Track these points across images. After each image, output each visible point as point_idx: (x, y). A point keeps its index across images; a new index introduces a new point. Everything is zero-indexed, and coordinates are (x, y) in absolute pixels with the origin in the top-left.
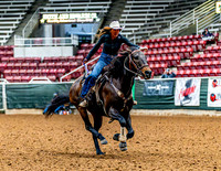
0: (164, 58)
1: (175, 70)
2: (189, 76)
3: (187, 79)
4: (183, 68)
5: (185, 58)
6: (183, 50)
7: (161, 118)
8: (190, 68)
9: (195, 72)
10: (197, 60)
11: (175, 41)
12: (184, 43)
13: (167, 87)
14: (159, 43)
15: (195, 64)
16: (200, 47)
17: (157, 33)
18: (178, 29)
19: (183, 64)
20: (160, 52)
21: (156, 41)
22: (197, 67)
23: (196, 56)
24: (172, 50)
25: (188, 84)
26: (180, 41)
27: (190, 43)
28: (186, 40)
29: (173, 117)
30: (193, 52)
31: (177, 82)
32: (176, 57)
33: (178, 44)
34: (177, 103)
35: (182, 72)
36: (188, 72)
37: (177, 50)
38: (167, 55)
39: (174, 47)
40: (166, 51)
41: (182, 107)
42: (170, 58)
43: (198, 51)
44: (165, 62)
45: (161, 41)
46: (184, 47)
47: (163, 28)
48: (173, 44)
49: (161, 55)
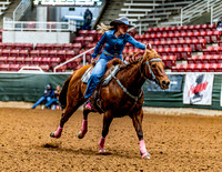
0: (173, 49)
1: (185, 64)
2: (200, 70)
3: (198, 74)
4: (195, 62)
5: (197, 51)
6: (195, 41)
7: (168, 117)
8: (202, 61)
9: (207, 66)
10: (210, 53)
11: (186, 31)
12: (196, 33)
13: (175, 83)
14: (168, 32)
15: (208, 57)
16: (214, 38)
17: (166, 20)
18: (190, 17)
19: (194, 57)
20: (169, 42)
21: (164, 30)
22: (210, 61)
23: (209, 48)
24: (182, 41)
25: (199, 80)
26: (192, 30)
27: (203, 33)
28: (198, 30)
29: (181, 117)
30: (206, 43)
31: (187, 78)
32: (186, 49)
33: (190, 34)
34: (186, 101)
35: (192, 66)
36: (200, 66)
37: (188, 41)
38: (176, 45)
39: (184, 38)
40: (175, 41)
41: (191, 106)
42: (180, 49)
43: (212, 42)
44: (174, 53)
45: (170, 30)
46: (196, 37)
47: (173, 15)
48: (183, 34)
49: (169, 46)
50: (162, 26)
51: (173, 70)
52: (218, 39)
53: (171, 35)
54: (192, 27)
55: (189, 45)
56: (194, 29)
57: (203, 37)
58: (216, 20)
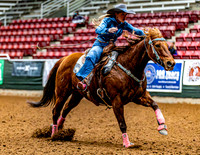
50: (24, 18)
51: (34, 58)
52: (74, 30)
53: (32, 26)
54: (50, 19)
55: (48, 35)
56: (53, 21)
57: (61, 28)
58: (72, 14)
